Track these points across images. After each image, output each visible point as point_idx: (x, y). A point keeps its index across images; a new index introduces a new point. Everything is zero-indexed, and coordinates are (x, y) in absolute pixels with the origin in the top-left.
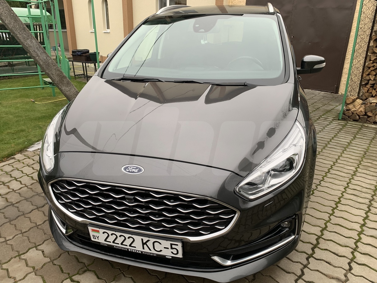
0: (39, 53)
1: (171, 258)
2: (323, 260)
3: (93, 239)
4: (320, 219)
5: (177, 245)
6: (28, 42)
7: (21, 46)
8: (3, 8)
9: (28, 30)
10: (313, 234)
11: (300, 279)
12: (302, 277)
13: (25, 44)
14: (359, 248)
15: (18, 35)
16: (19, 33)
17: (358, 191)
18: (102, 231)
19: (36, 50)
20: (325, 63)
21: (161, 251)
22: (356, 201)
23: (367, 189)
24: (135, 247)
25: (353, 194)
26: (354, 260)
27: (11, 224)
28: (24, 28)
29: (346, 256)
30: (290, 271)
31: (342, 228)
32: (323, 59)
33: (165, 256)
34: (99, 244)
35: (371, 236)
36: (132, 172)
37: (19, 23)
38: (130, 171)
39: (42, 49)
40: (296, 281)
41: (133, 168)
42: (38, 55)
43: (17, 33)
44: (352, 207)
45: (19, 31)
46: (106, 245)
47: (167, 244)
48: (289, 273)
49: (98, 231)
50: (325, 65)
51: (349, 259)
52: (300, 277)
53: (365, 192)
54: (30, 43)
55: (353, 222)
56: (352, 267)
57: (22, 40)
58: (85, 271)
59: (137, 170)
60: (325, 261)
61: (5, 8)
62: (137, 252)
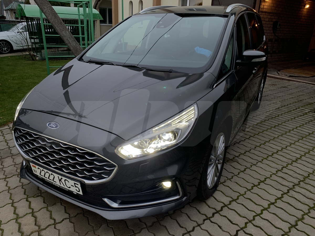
0: (70, 41)
1: (76, 194)
2: (217, 224)
3: (34, 173)
4: (236, 192)
5: (78, 185)
6: (64, 32)
7: (59, 35)
8: (47, 8)
9: (64, 24)
10: (222, 202)
11: (188, 234)
12: (190, 233)
13: (61, 34)
14: (255, 220)
15: (56, 28)
16: (57, 26)
17: (289, 175)
18: (37, 167)
19: (69, 39)
20: (265, 58)
21: (70, 187)
22: (280, 183)
23: (298, 175)
24: (56, 182)
25: (282, 177)
26: (244, 229)
27: (12, 158)
28: (61, 22)
29: (239, 224)
30: (184, 226)
31: (251, 202)
32: (263, 53)
33: (73, 192)
34: (37, 176)
35: (274, 214)
36: (52, 127)
37: (58, 19)
38: (51, 126)
39: (73, 38)
40: (183, 235)
41: (53, 125)
42: (69, 43)
43: (56, 26)
44: (273, 187)
45: (57, 25)
46: (41, 178)
47: (72, 182)
48: (183, 227)
49: (35, 167)
50: (265, 60)
51: (240, 227)
52: (189, 232)
53: (295, 177)
54: (64, 34)
55: (264, 200)
56: (238, 234)
57: (59, 32)
58: (38, 196)
59: (55, 126)
60: (218, 225)
61: (48, 8)
62: (57, 186)
